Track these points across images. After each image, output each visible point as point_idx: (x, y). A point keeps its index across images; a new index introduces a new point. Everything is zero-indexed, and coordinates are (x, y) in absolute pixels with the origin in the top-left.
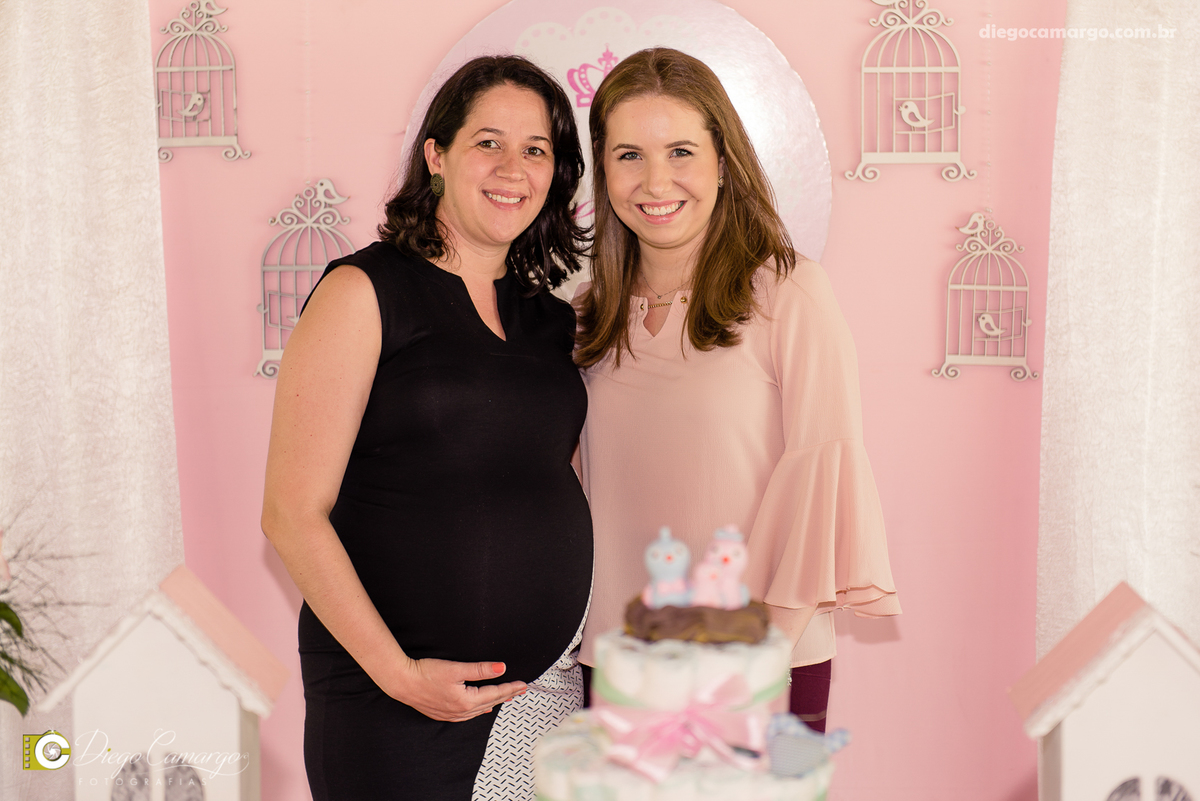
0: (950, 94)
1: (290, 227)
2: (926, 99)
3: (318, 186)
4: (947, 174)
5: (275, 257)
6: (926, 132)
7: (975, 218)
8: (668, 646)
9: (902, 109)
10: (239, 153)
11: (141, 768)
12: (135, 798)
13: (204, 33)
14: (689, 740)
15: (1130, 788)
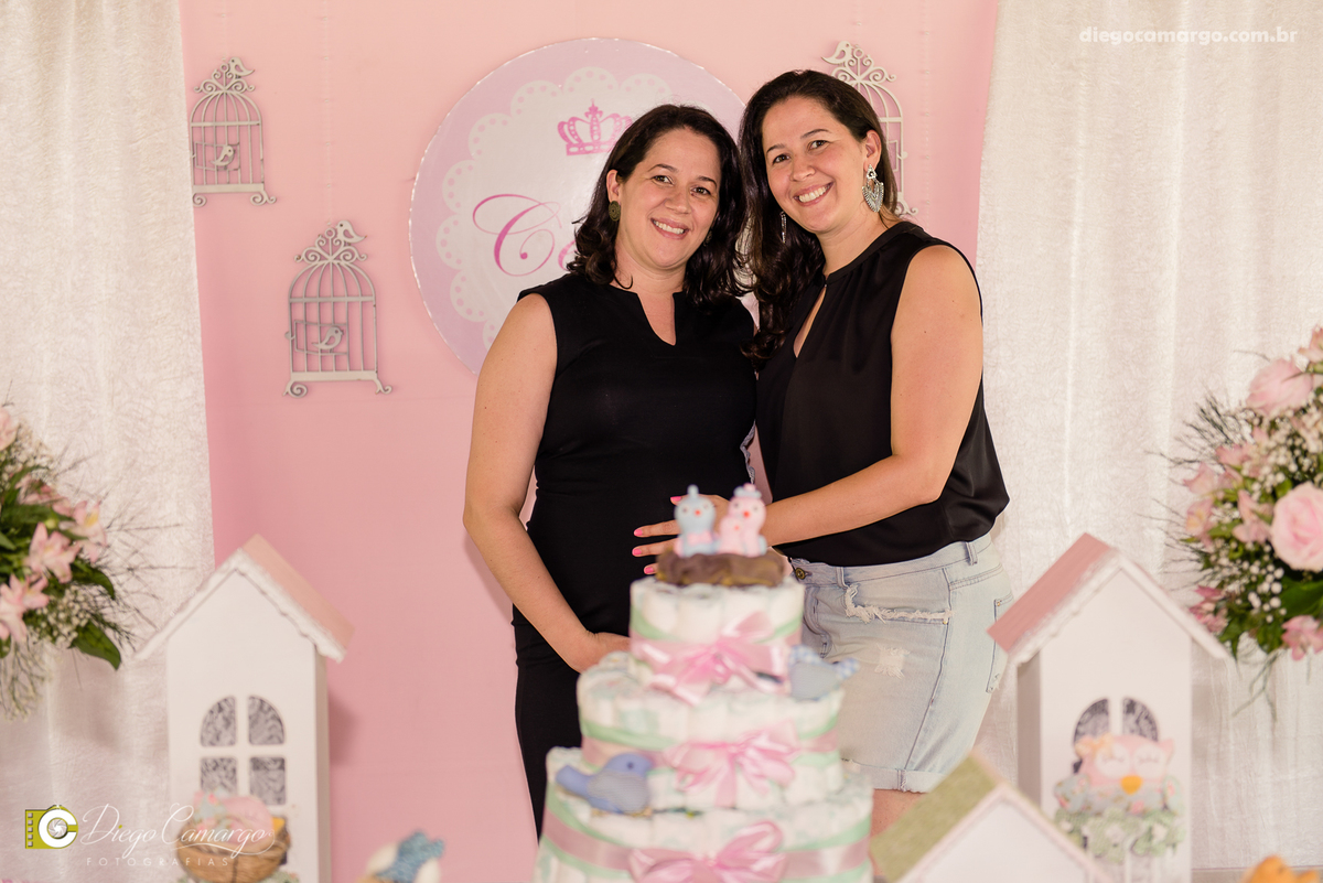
0: (893, 141)
1: (314, 264)
3: (338, 227)
5: (300, 291)
8: (698, 588)
10: (266, 198)
11: (227, 709)
12: (222, 737)
13: (234, 93)
14: (720, 669)
15: (1099, 708)
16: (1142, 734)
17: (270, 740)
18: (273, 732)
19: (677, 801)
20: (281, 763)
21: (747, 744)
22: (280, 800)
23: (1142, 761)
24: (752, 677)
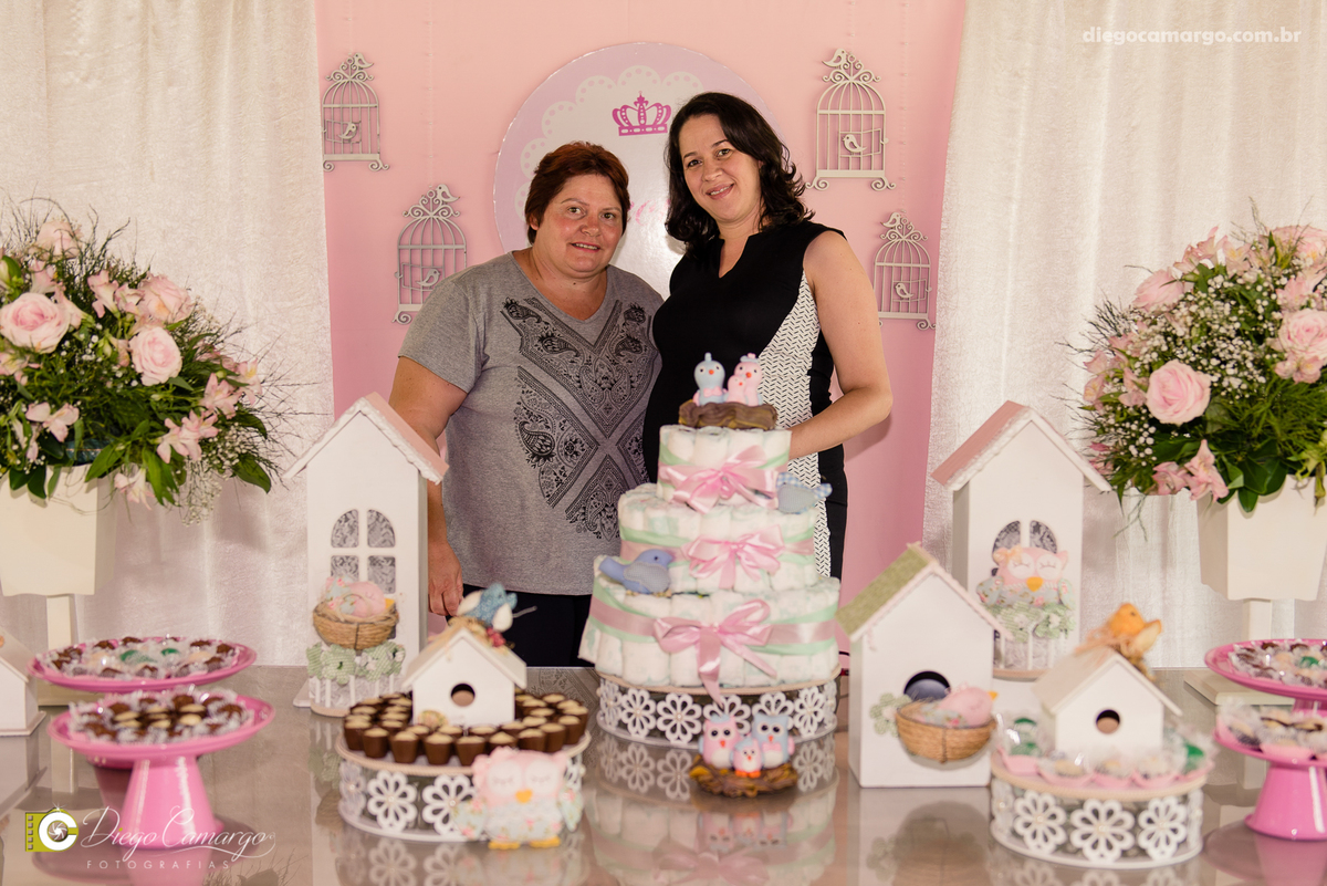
0: (878, 130)
1: (418, 218)
2: (861, 133)
3: (438, 189)
4: (876, 185)
5: (407, 239)
6: (861, 156)
7: (894, 216)
8: (710, 429)
9: (845, 139)
10: (381, 166)
11: (351, 521)
12: (347, 540)
13: (358, 81)
14: (725, 488)
15: (1013, 528)
16: (1044, 547)
17: (384, 544)
18: (386, 537)
19: (691, 586)
20: (392, 561)
21: (744, 543)
22: (391, 590)
23: (1043, 566)
24: (750, 494)
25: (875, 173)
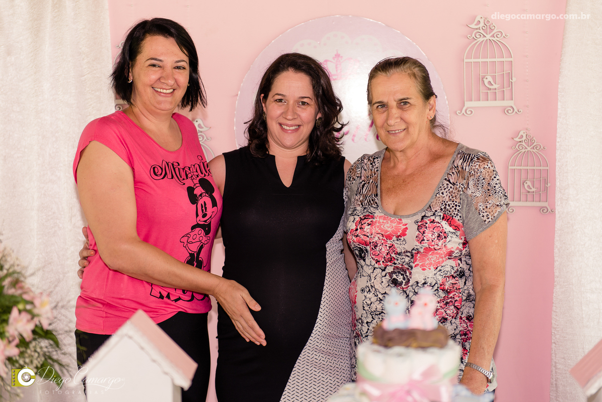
0: (508, 72)
2: (496, 74)
4: (508, 112)
6: (497, 91)
7: (521, 133)
8: (397, 349)
9: (485, 80)
25: (507, 103)
